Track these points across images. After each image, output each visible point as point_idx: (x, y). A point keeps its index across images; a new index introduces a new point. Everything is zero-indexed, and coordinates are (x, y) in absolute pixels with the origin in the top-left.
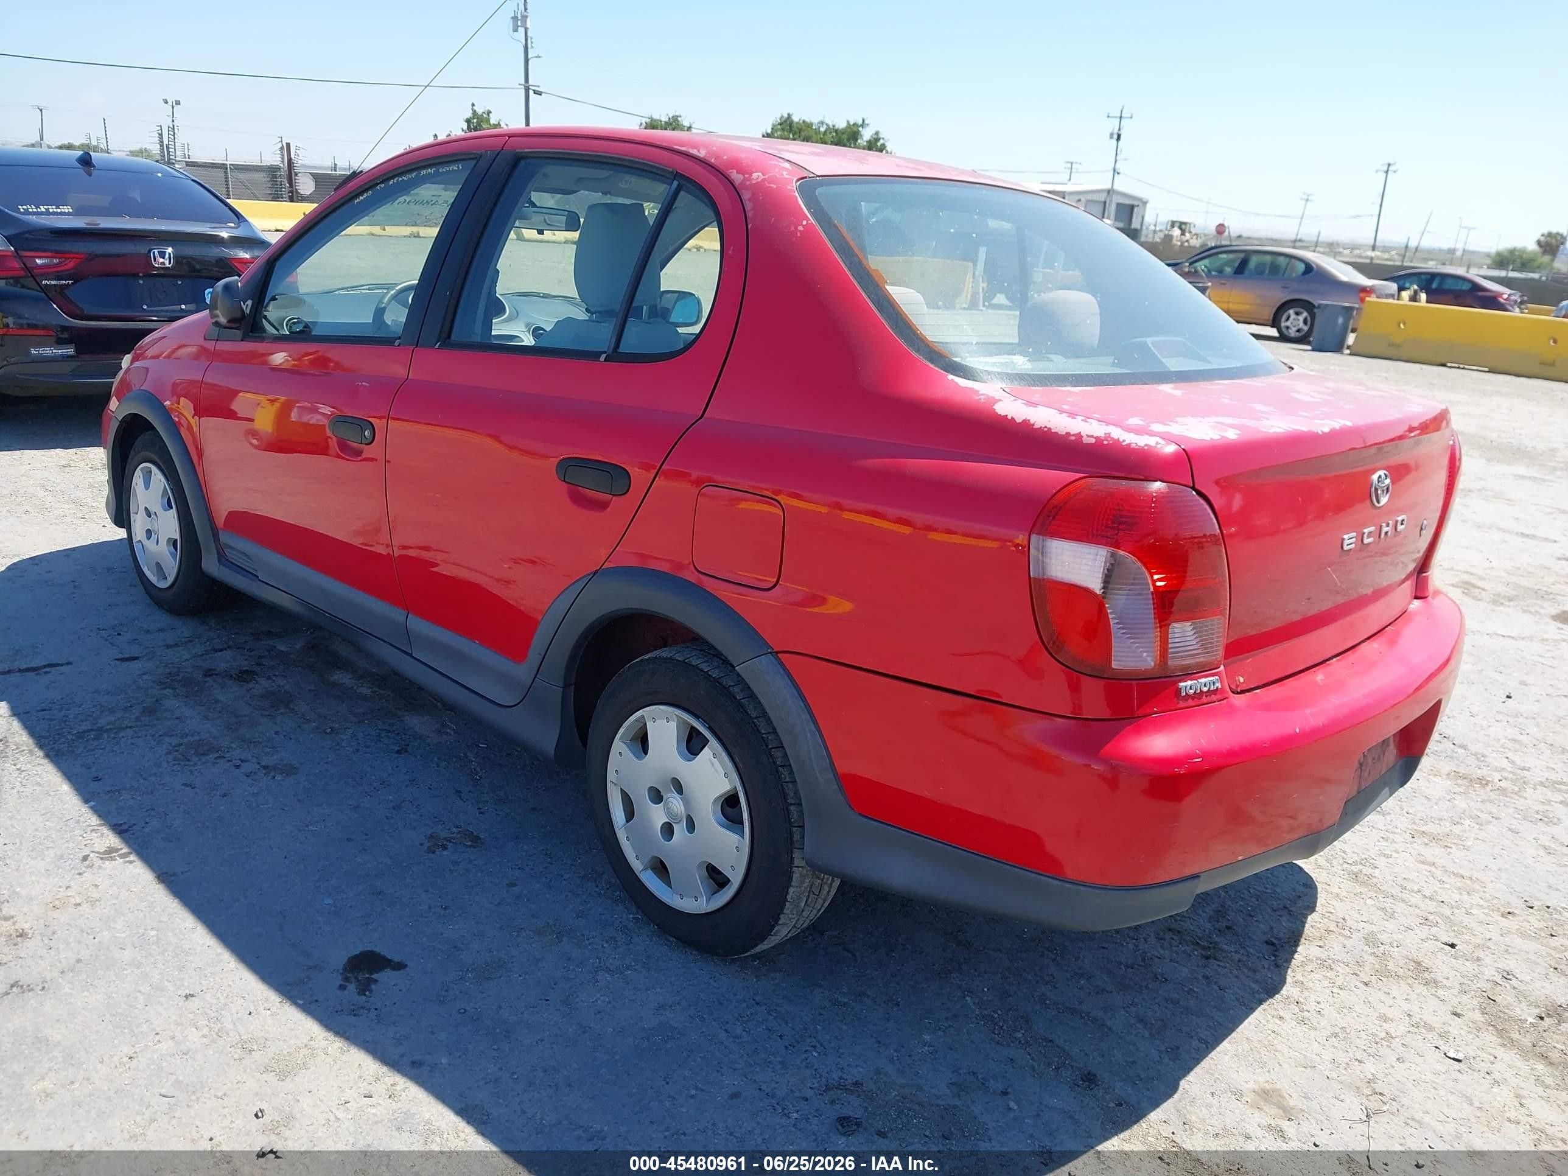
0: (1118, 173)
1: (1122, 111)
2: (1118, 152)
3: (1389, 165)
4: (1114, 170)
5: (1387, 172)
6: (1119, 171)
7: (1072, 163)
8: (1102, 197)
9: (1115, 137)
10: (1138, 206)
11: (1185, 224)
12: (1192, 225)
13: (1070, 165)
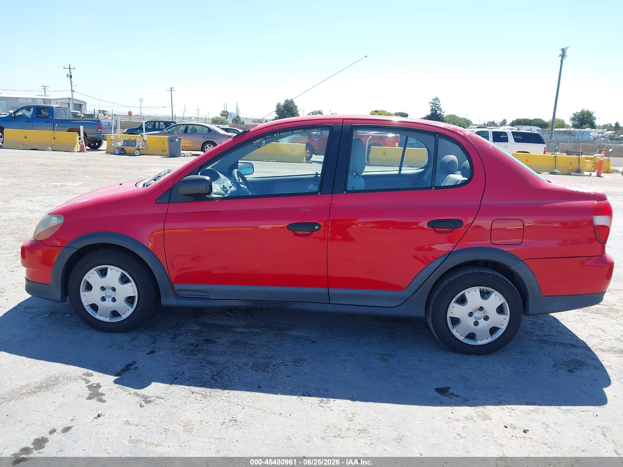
0: (73, 91)
1: (70, 66)
2: (72, 83)
3: (171, 88)
4: (72, 90)
5: (171, 91)
6: (74, 91)
7: (45, 86)
8: (67, 101)
9: (69, 76)
10: (83, 104)
11: (105, 111)
12: (107, 112)
13: (44, 87)
